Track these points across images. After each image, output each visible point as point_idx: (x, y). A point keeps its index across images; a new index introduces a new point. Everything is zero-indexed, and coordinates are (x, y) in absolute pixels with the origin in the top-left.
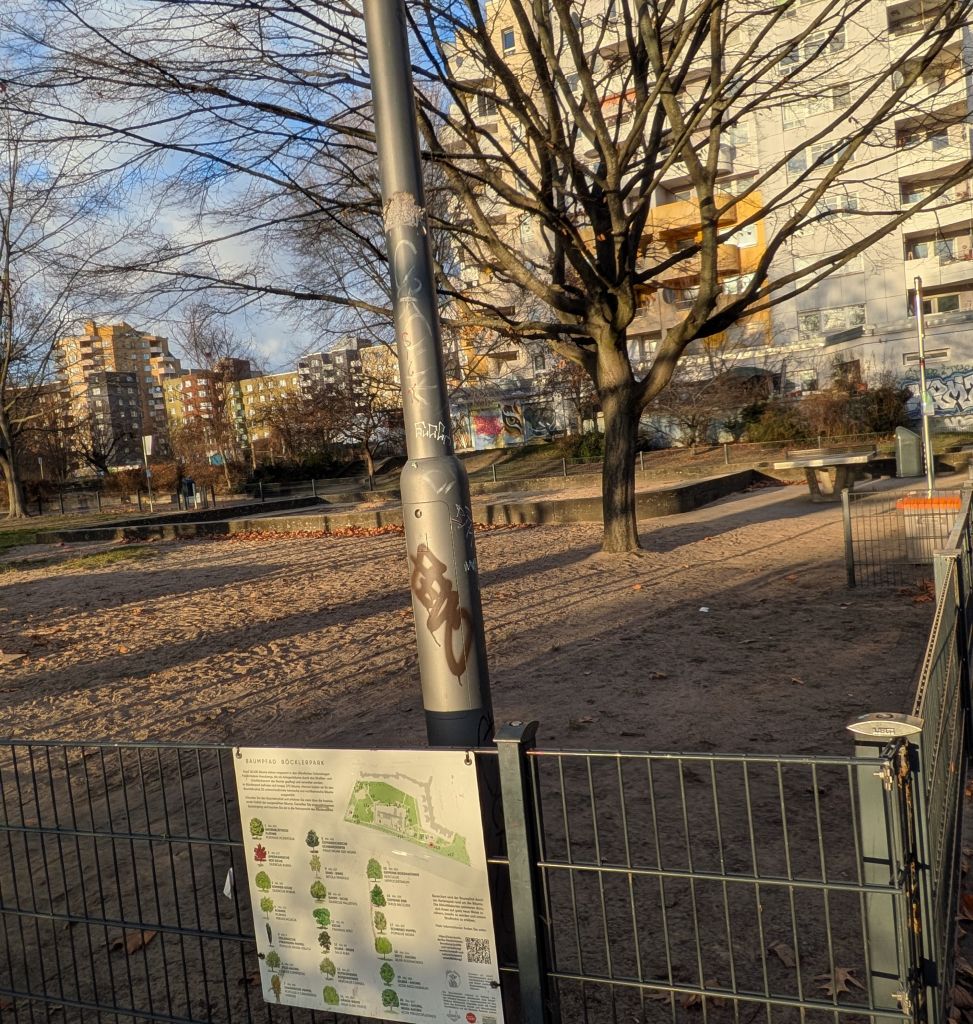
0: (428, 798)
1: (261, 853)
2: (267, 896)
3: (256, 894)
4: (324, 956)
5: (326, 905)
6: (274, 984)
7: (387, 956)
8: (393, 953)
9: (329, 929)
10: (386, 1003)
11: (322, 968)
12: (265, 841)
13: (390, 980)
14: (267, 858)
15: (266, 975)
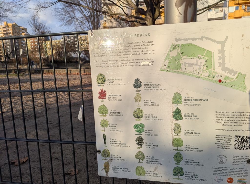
0: (222, 51)
1: (103, 94)
2: (105, 118)
3: (98, 118)
4: (139, 150)
5: (142, 121)
6: (105, 166)
7: (179, 148)
8: (184, 146)
9: (143, 135)
10: (175, 174)
11: (136, 157)
12: (106, 87)
13: (180, 161)
14: (107, 97)
15: (101, 161)
